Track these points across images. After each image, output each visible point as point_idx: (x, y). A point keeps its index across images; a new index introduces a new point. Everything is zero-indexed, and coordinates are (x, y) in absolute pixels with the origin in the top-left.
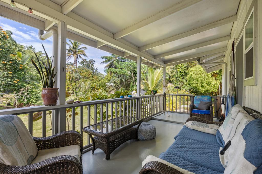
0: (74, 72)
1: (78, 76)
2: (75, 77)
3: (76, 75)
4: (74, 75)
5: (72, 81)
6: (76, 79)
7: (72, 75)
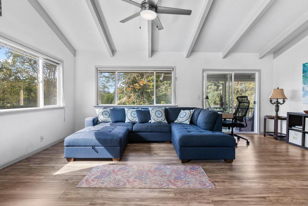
0: (239, 84)
1: (244, 88)
2: (240, 90)
3: (242, 86)
4: (240, 87)
5: (237, 93)
6: (242, 91)
7: (237, 87)
